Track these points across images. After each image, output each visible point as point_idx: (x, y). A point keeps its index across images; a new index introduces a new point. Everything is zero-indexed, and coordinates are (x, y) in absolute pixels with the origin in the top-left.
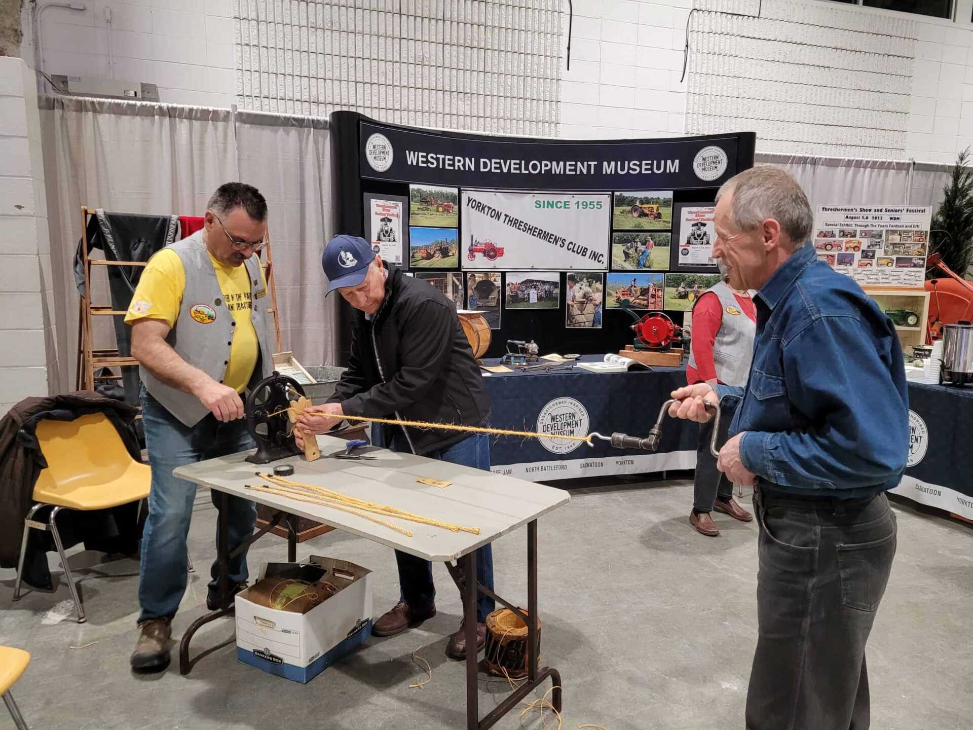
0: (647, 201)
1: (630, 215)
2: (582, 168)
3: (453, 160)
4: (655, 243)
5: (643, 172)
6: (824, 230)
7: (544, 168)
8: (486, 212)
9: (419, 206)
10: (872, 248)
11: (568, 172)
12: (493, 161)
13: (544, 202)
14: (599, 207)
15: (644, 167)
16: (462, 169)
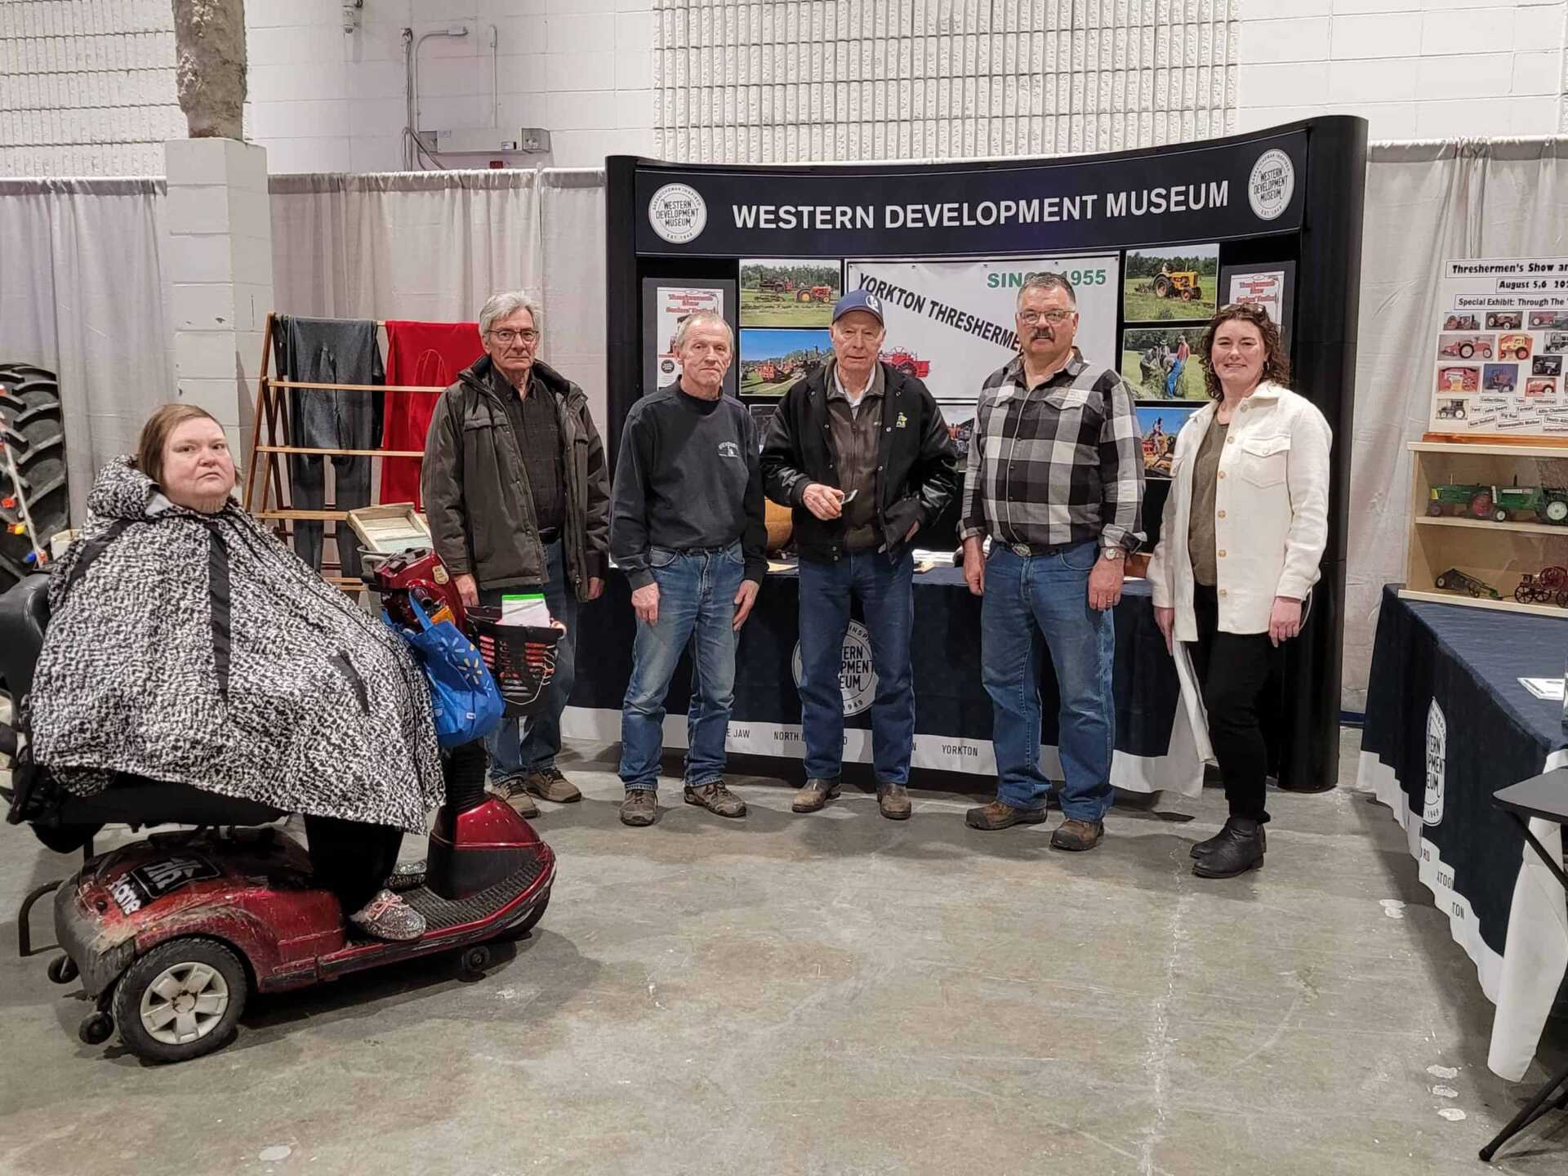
0: (1178, 265)
1: (1151, 294)
2: (1072, 209)
3: (833, 213)
4: (1191, 347)
5: (1173, 209)
6: (1456, 314)
7: (1003, 214)
8: (895, 299)
9: (759, 295)
10: (1555, 353)
11: (1047, 219)
12: (910, 208)
13: (1004, 275)
14: (1100, 280)
15: (1174, 199)
16: (849, 226)
